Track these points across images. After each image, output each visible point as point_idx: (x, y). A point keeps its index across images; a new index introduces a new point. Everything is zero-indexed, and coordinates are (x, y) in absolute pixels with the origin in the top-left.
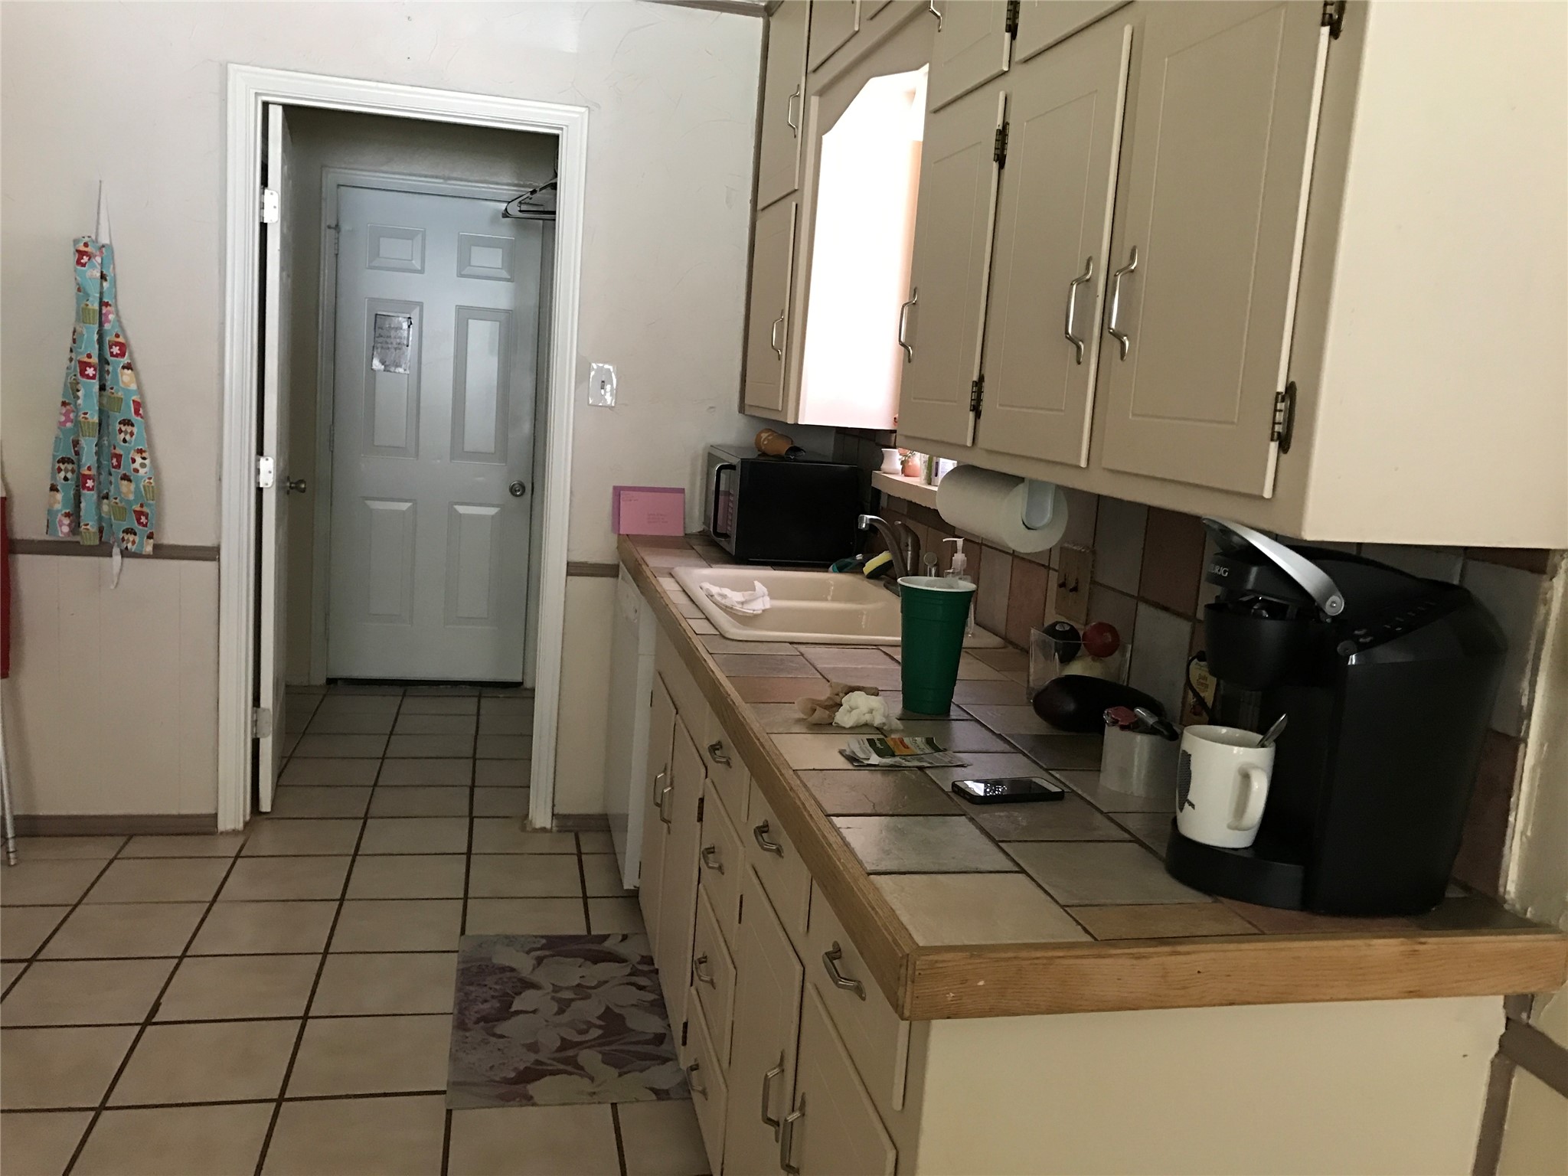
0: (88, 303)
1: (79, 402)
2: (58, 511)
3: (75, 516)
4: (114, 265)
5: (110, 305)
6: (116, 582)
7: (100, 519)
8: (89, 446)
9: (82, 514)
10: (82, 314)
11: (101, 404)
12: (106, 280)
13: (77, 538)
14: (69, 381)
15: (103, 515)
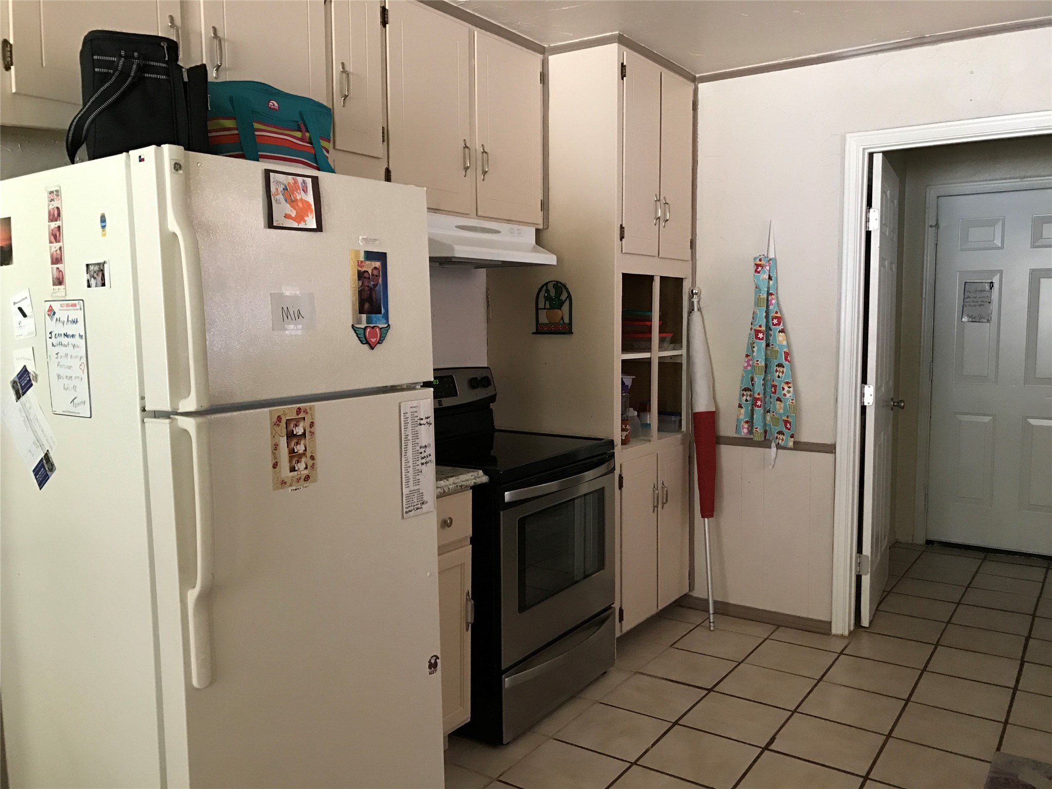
0: (760, 294)
1: (754, 354)
2: (743, 420)
3: (750, 422)
4: (776, 270)
5: (773, 295)
6: (772, 465)
7: (765, 425)
8: (759, 380)
9: (754, 421)
10: (758, 303)
11: (766, 354)
12: (772, 280)
13: (752, 436)
14: (750, 342)
15: (767, 422)
